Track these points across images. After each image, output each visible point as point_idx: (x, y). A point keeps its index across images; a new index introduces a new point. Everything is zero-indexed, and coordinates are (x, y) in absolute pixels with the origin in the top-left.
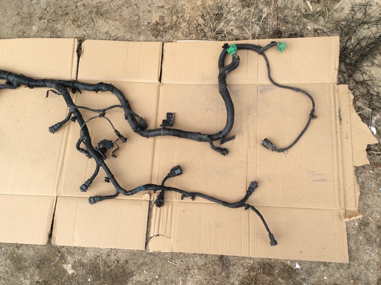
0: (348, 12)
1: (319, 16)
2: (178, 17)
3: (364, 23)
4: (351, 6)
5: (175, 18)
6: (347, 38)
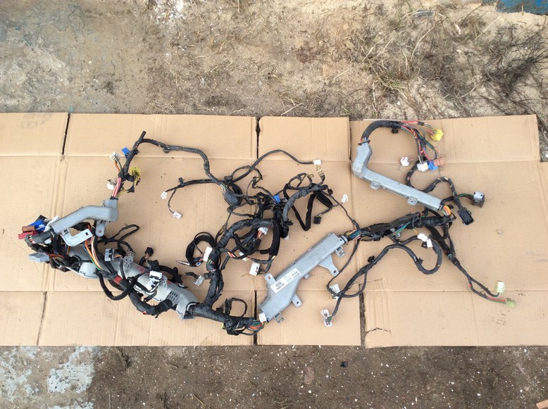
0: (495, 35)
1: (468, 39)
2: (324, 41)
3: (512, 46)
4: (497, 29)
5: (321, 43)
6: (497, 61)
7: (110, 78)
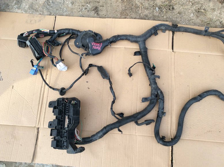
7: (97, 4)
